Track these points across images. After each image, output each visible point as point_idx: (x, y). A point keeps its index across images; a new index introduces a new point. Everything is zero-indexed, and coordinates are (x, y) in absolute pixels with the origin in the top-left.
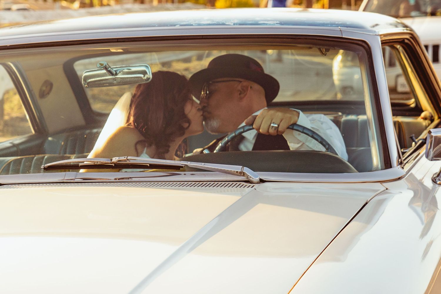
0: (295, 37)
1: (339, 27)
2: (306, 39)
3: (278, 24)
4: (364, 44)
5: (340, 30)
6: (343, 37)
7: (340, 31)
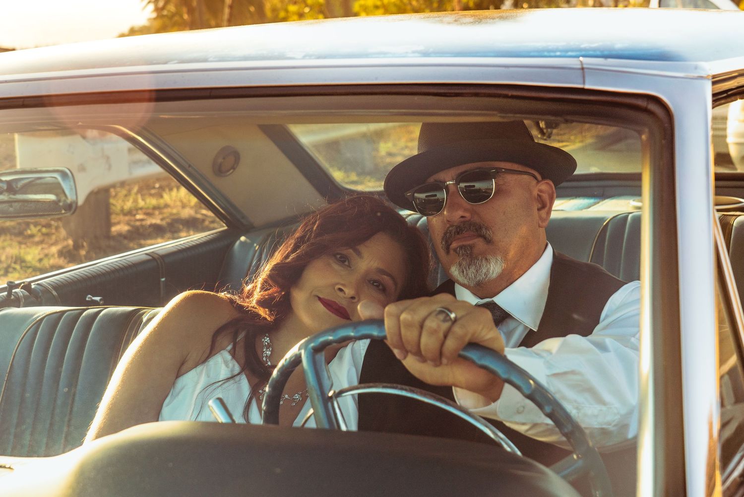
0: (446, 91)
1: (581, 59)
2: (477, 95)
3: (417, 55)
4: (652, 107)
5: (579, 66)
6: (587, 87)
7: (581, 71)
